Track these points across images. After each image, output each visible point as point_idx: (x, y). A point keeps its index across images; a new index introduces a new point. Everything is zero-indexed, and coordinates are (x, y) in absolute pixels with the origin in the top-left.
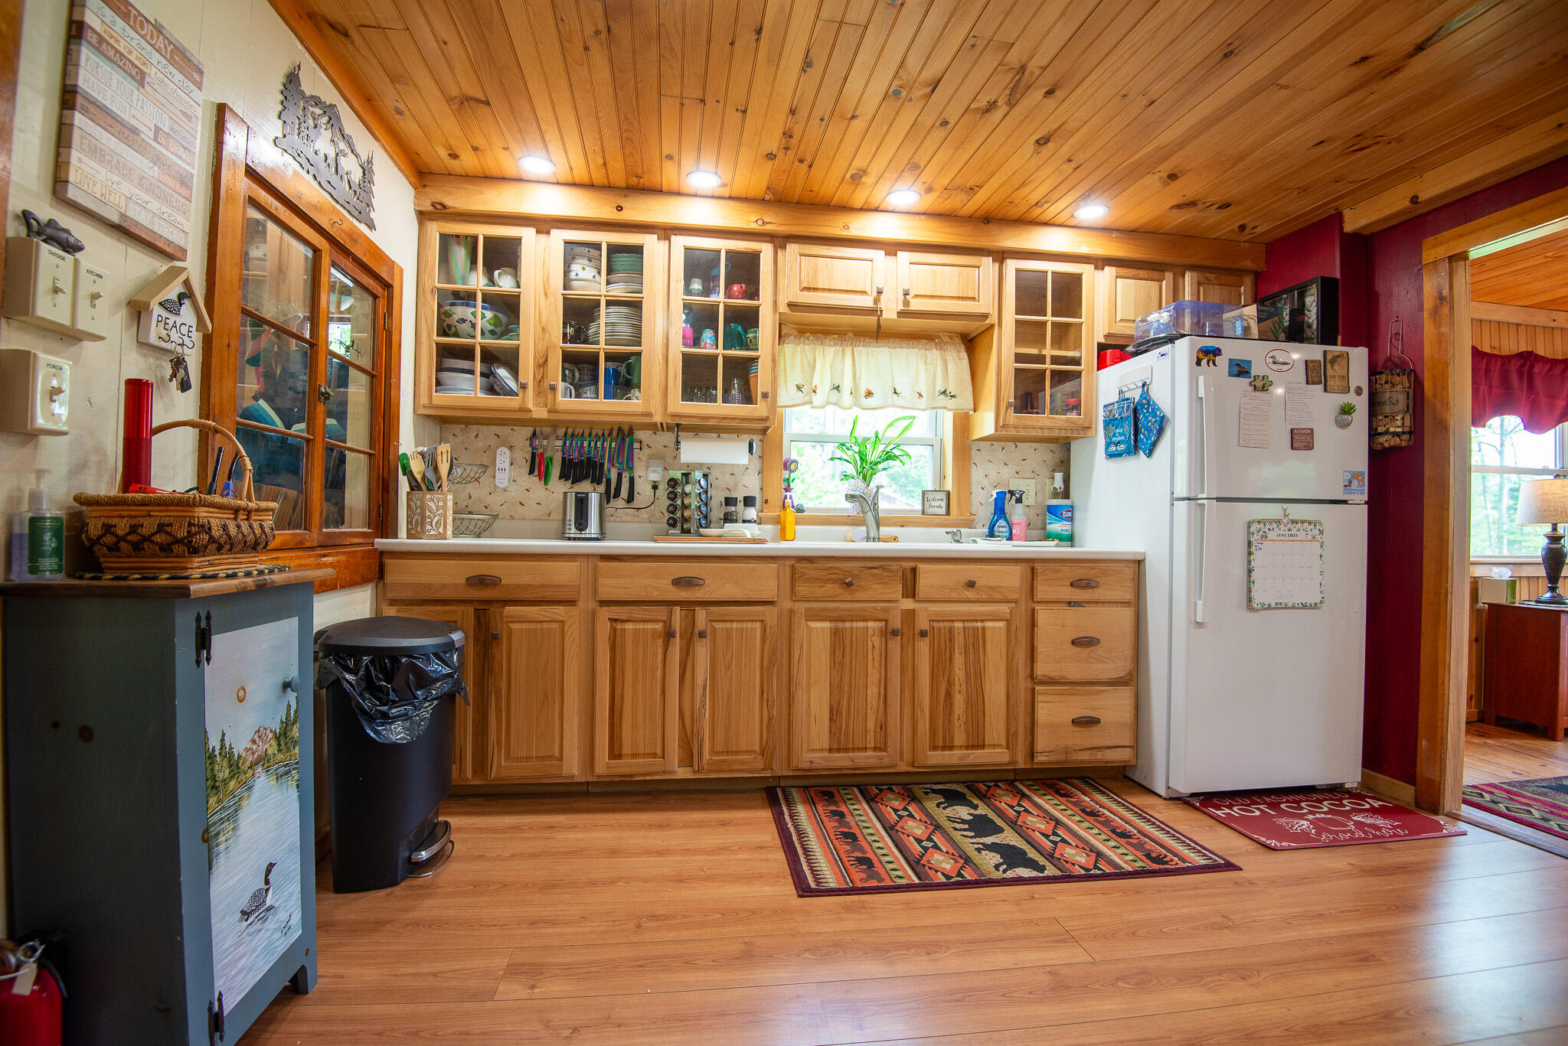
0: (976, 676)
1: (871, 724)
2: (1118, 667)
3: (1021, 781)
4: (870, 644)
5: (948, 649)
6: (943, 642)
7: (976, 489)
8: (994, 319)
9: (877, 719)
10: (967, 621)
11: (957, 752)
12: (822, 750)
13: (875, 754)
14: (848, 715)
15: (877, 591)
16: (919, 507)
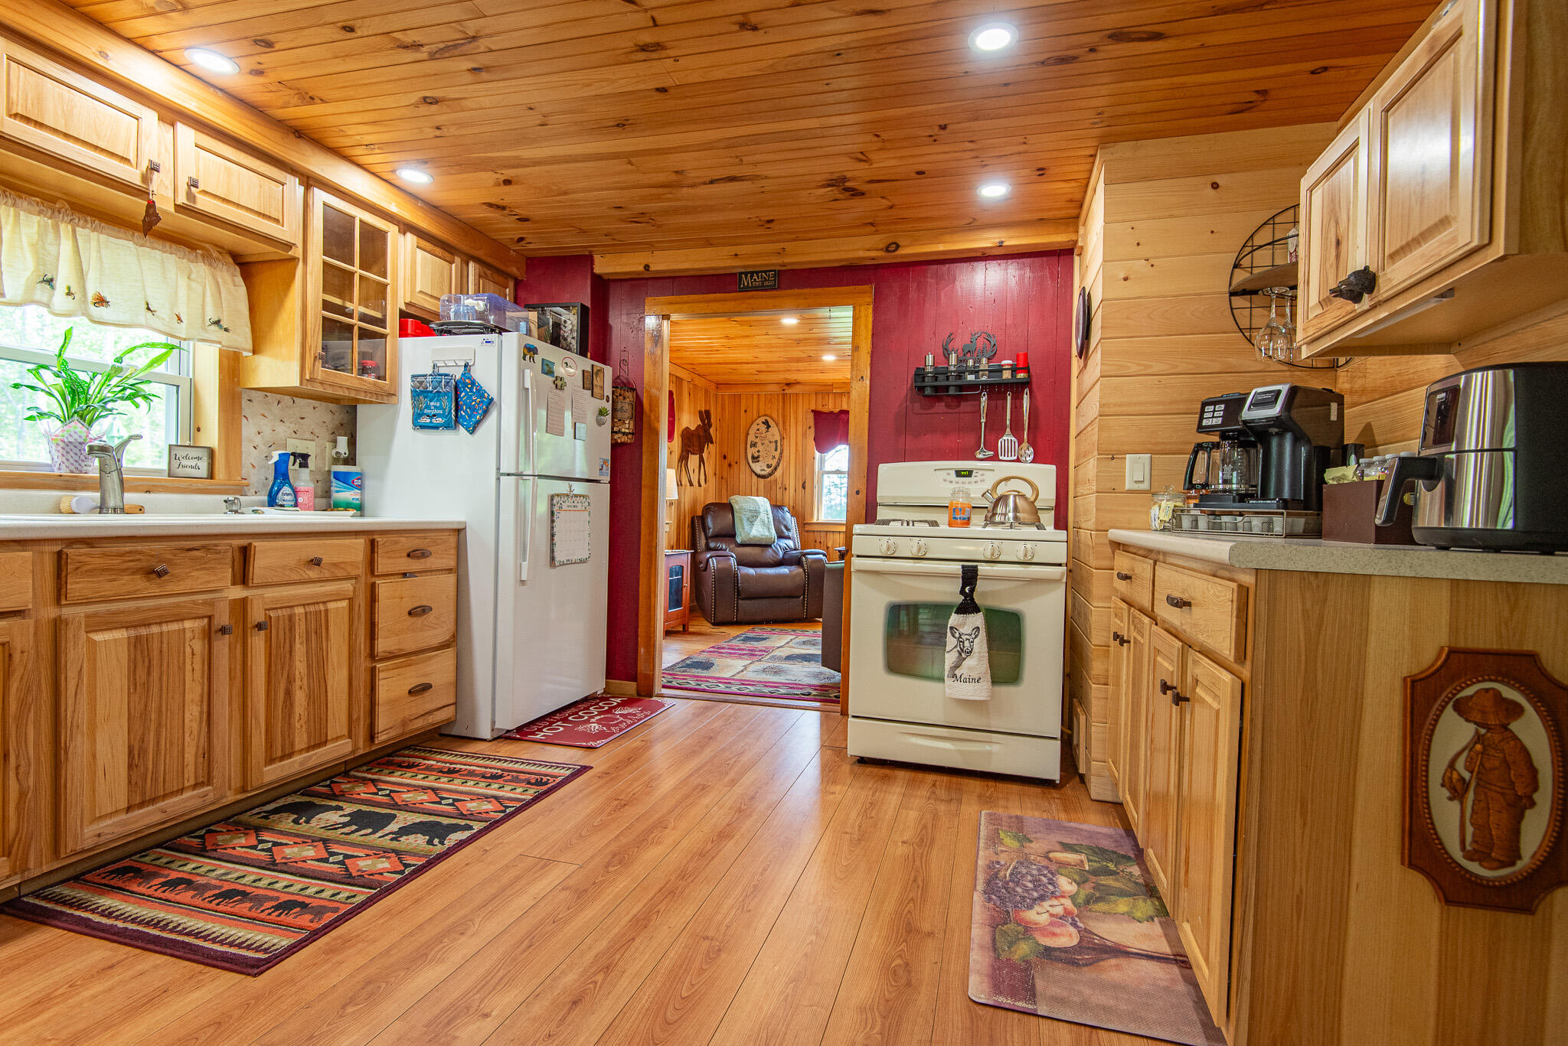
0: (318, 666)
1: (190, 756)
2: (442, 634)
3: (355, 768)
4: (188, 650)
5: (287, 641)
6: (281, 637)
7: (246, 448)
8: (297, 252)
9: (198, 746)
10: (308, 604)
11: (297, 758)
12: (116, 812)
13: (195, 792)
14: (157, 752)
15: (198, 579)
16: (164, 466)
